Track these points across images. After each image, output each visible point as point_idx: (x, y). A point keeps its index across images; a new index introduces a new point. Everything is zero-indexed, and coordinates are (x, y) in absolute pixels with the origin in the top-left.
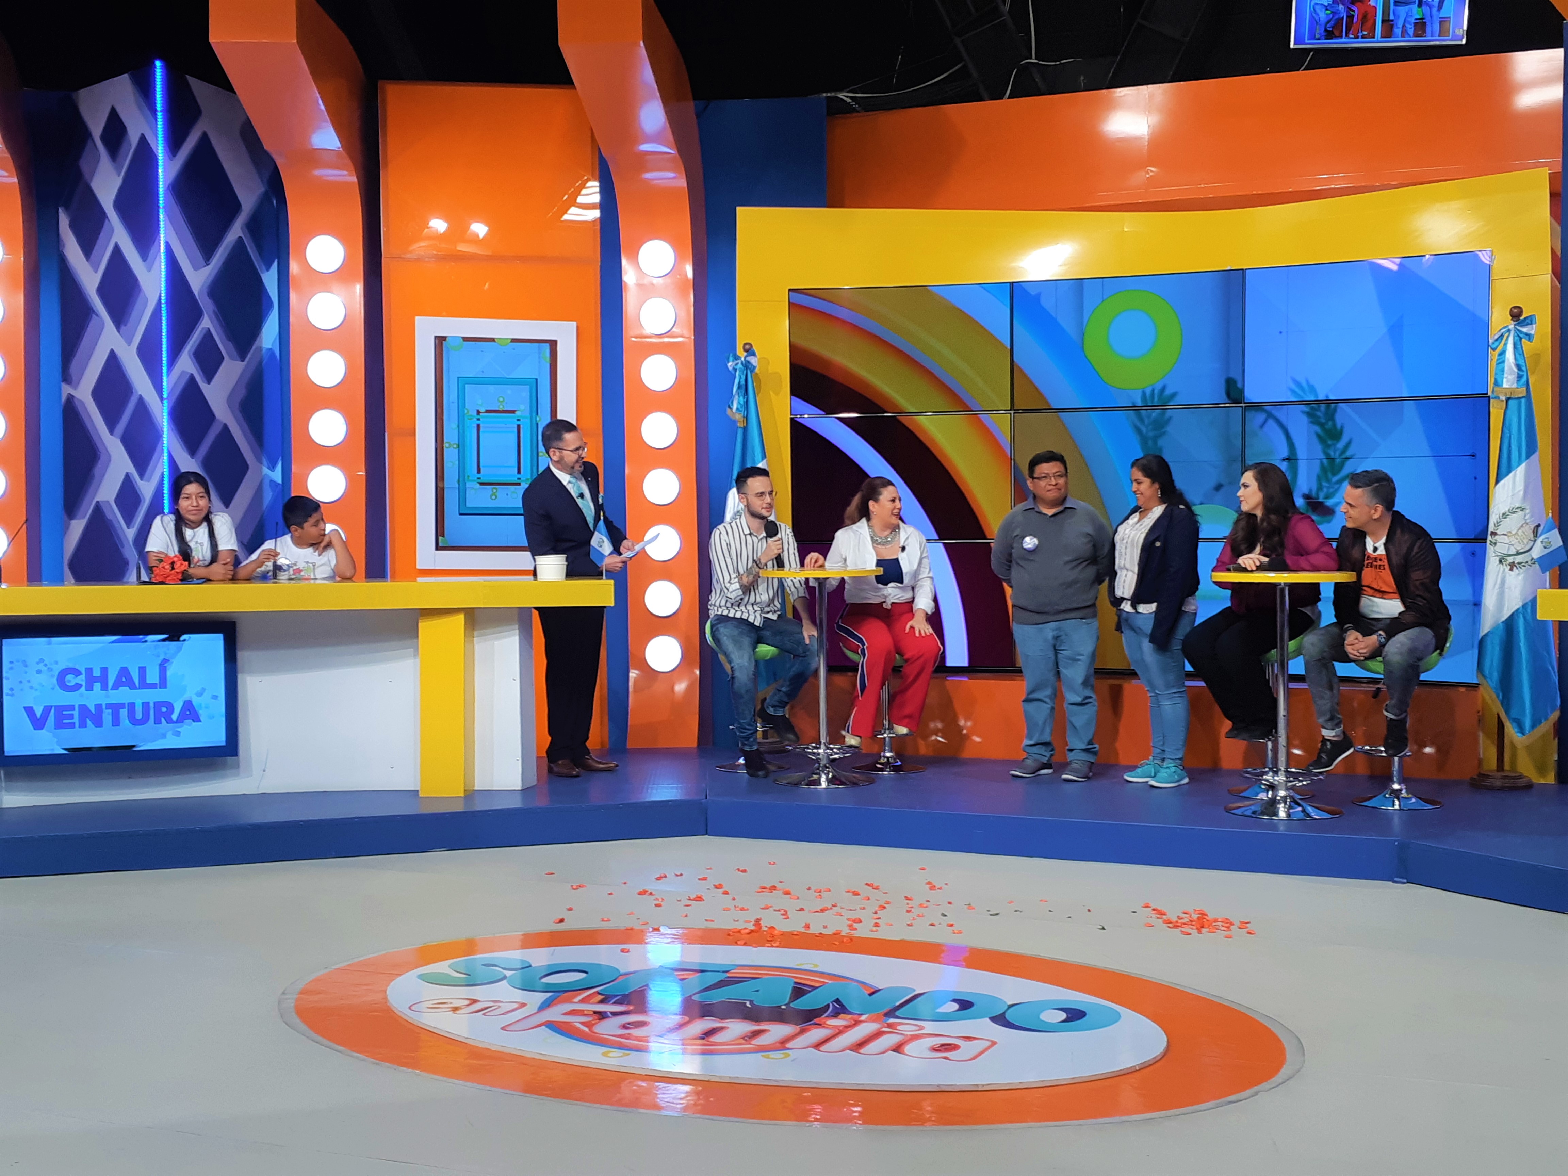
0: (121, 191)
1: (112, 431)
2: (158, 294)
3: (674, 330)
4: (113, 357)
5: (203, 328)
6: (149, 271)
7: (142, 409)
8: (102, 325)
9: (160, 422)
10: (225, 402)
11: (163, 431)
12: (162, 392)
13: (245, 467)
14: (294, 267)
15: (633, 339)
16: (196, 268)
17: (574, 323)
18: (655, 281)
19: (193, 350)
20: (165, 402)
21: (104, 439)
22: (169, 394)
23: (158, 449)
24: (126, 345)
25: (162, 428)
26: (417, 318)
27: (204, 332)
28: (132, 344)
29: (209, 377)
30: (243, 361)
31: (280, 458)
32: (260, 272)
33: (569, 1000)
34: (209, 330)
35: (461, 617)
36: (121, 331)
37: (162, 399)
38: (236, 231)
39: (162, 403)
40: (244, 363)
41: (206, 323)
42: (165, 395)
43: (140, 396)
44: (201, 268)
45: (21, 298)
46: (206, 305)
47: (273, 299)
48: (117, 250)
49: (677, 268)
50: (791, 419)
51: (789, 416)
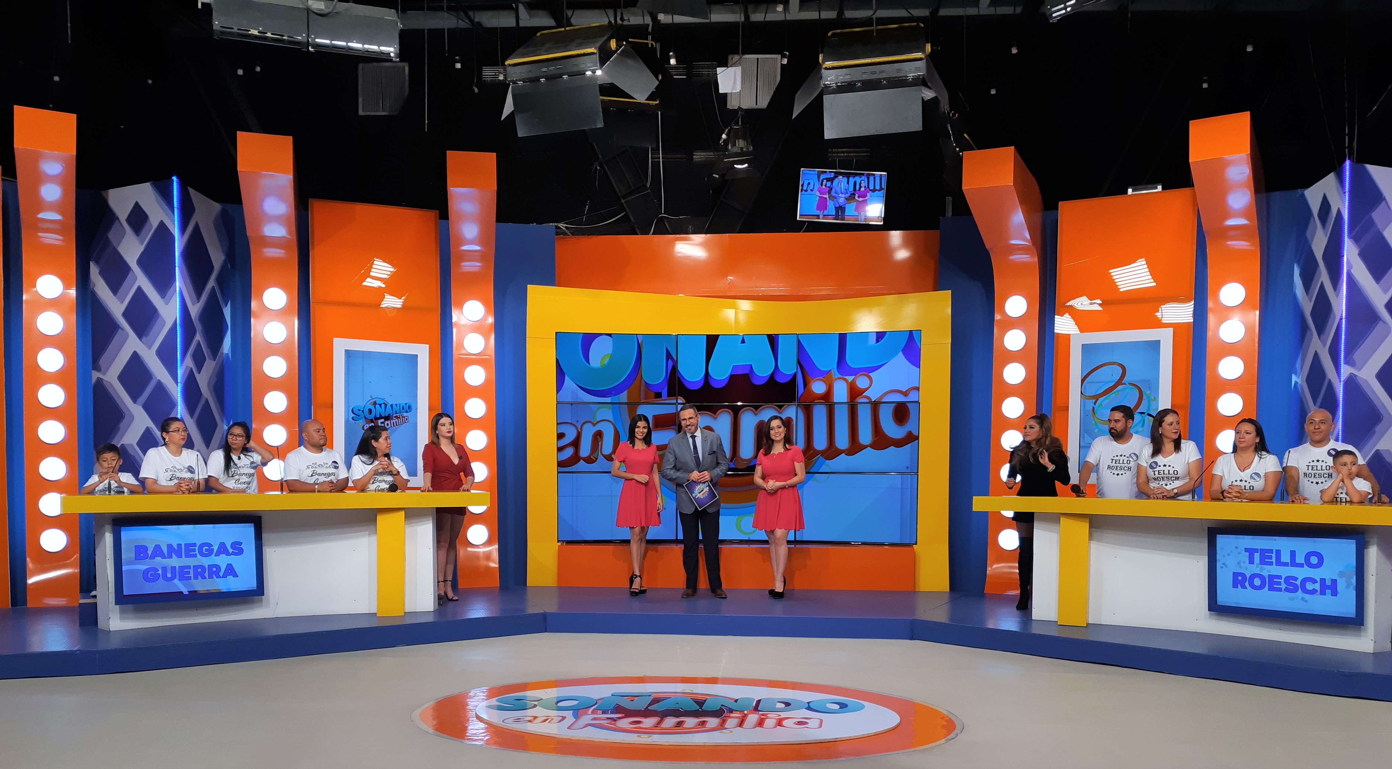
0: (142, 254)
1: (135, 403)
2: (174, 319)
3: (486, 351)
4: (135, 356)
6: (167, 305)
7: (161, 388)
8: (127, 336)
9: (176, 398)
10: (207, 384)
12: (177, 378)
13: (216, 425)
14: (254, 305)
15: (459, 356)
16: (194, 304)
17: (428, 345)
18: (472, 324)
19: (192, 353)
20: (178, 385)
21: (128, 407)
22: (181, 380)
24: (147, 349)
25: (176, 403)
26: (334, 338)
27: (197, 343)
28: (152, 349)
29: (199, 370)
30: (215, 360)
32: (222, 307)
33: (586, 714)
34: (199, 341)
35: (403, 513)
36: (142, 340)
37: (177, 383)
38: (211, 283)
39: (178, 388)
40: (215, 362)
41: (198, 338)
42: (179, 381)
43: (159, 380)
44: (196, 304)
45: (74, 317)
46: (198, 327)
47: (228, 324)
48: (140, 291)
49: (485, 318)
50: (557, 404)
51: (556, 402)
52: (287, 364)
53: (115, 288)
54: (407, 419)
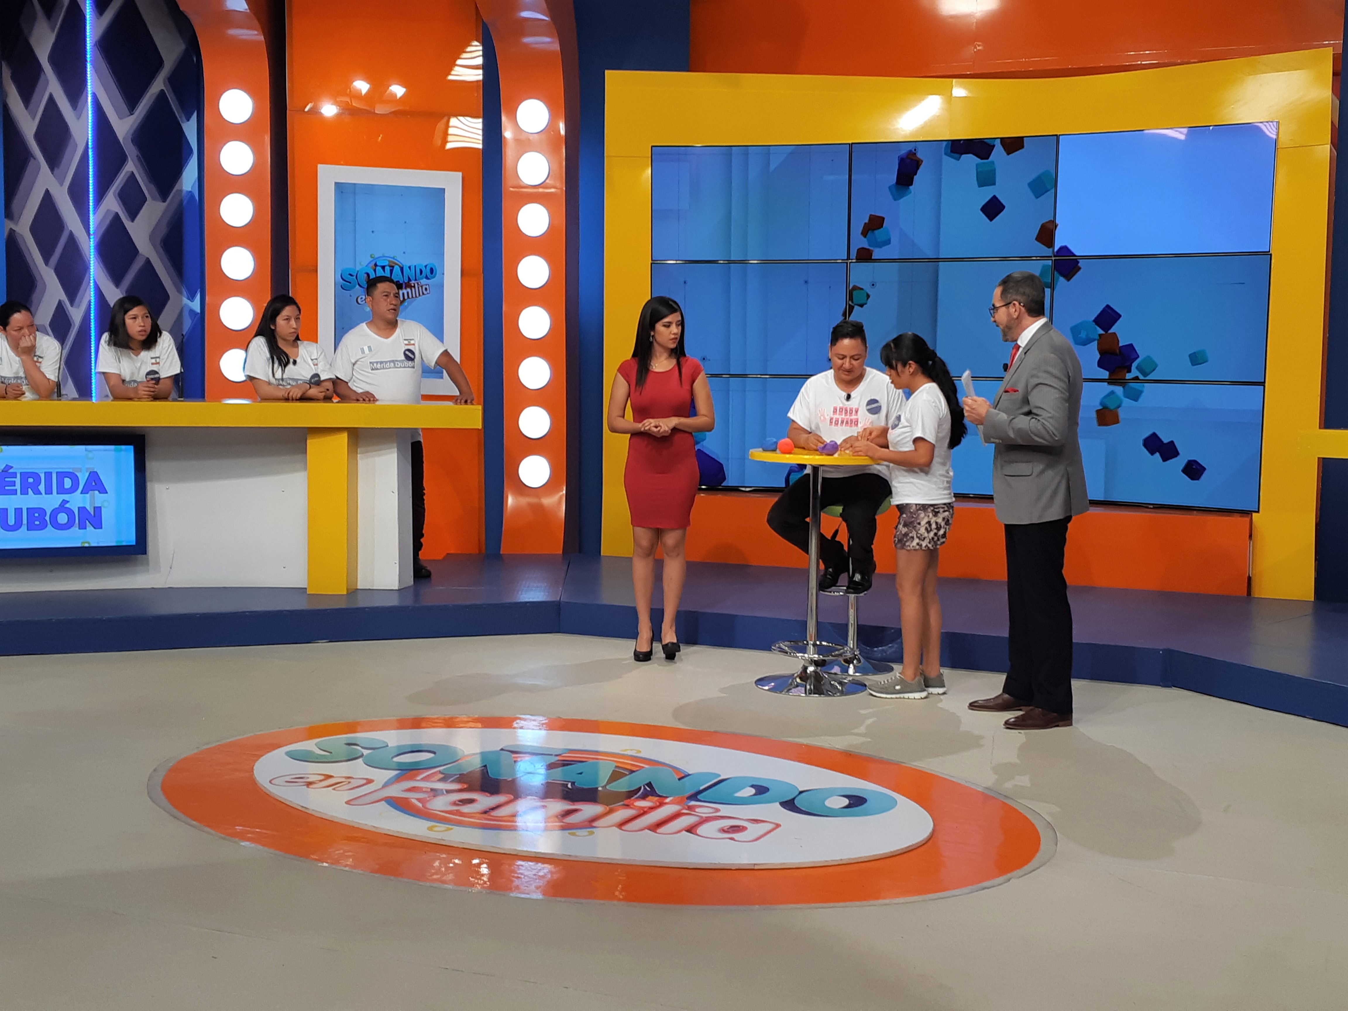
0: (54, 48)
1: (47, 262)
2: (86, 141)
3: (548, 181)
4: (47, 195)
5: (127, 172)
6: (78, 118)
7: (72, 243)
8: (38, 169)
9: (88, 255)
10: (147, 239)
11: (90, 263)
12: (89, 228)
13: (166, 297)
14: (209, 118)
15: (511, 189)
16: (121, 117)
17: (462, 174)
18: (531, 137)
19: (118, 191)
20: (92, 237)
21: (39, 268)
22: (95, 231)
23: (86, 279)
24: (58, 185)
25: (89, 261)
26: (319, 166)
27: (128, 175)
28: (64, 185)
29: (133, 216)
30: (164, 201)
31: (199, 290)
32: (180, 122)
33: (412, 778)
34: (132, 173)
35: (345, 436)
36: (55, 172)
37: (89, 234)
38: (158, 85)
39: (90, 238)
40: (165, 204)
41: (131, 167)
42: (92, 230)
43: (71, 231)
44: (125, 117)
46: (131, 151)
47: (193, 147)
48: (51, 99)
49: (551, 126)
50: (651, 264)
51: (650, 262)
52: (253, 205)
53: (27, 96)
54: (426, 289)
